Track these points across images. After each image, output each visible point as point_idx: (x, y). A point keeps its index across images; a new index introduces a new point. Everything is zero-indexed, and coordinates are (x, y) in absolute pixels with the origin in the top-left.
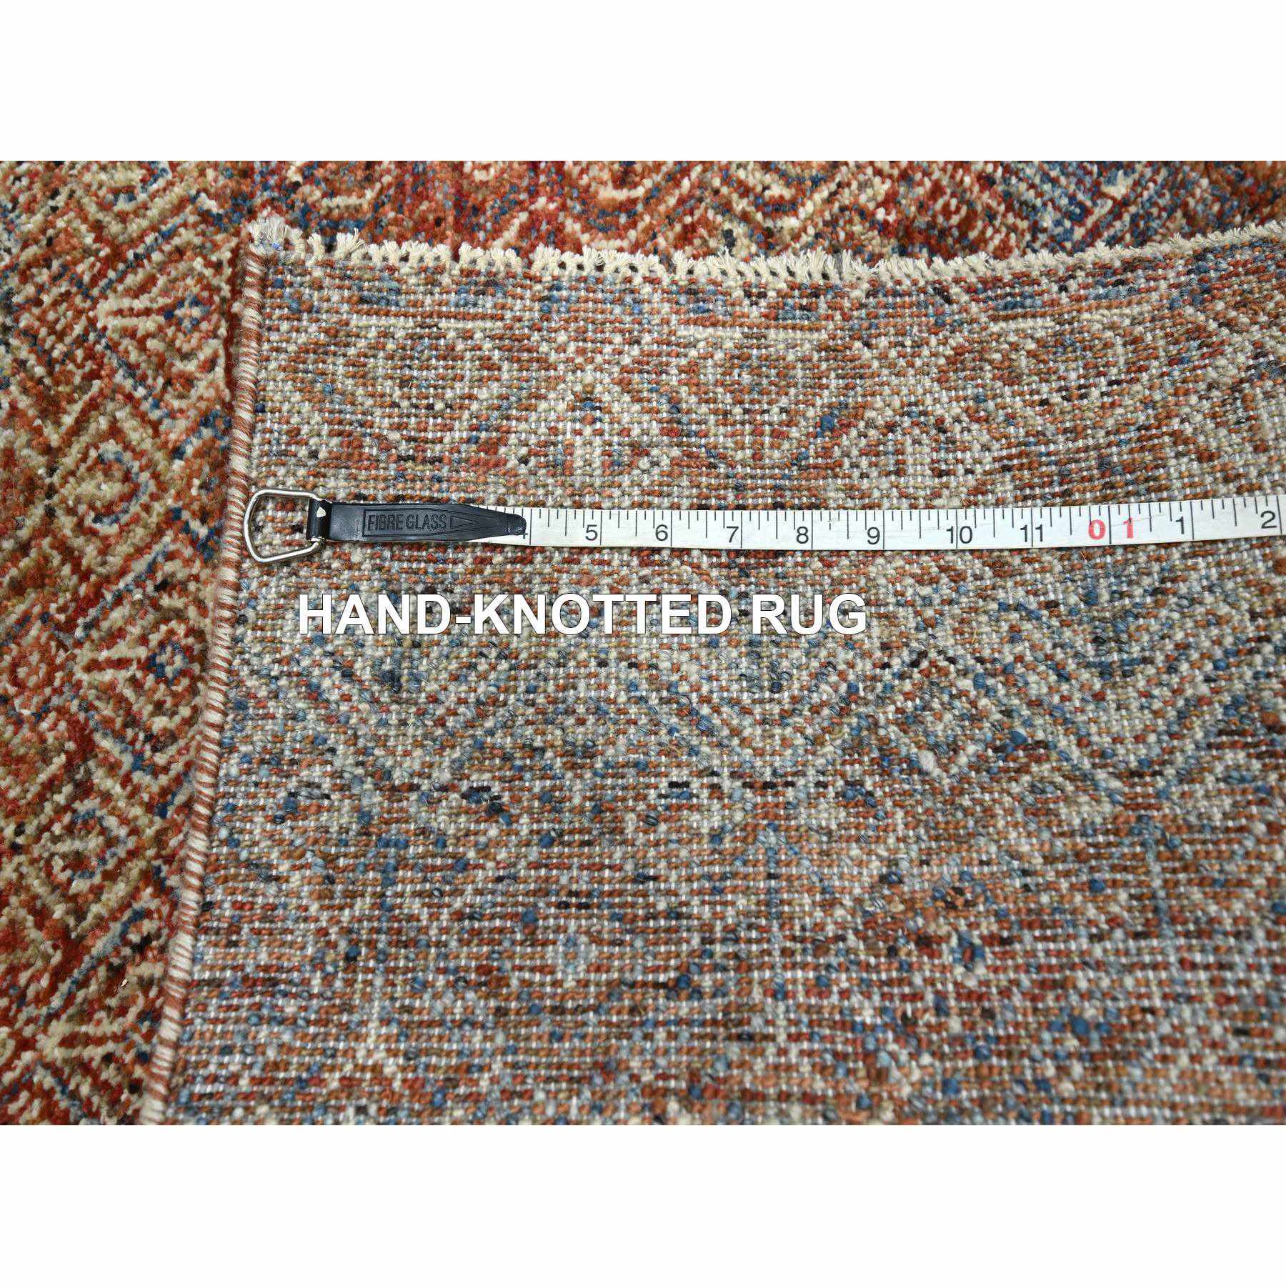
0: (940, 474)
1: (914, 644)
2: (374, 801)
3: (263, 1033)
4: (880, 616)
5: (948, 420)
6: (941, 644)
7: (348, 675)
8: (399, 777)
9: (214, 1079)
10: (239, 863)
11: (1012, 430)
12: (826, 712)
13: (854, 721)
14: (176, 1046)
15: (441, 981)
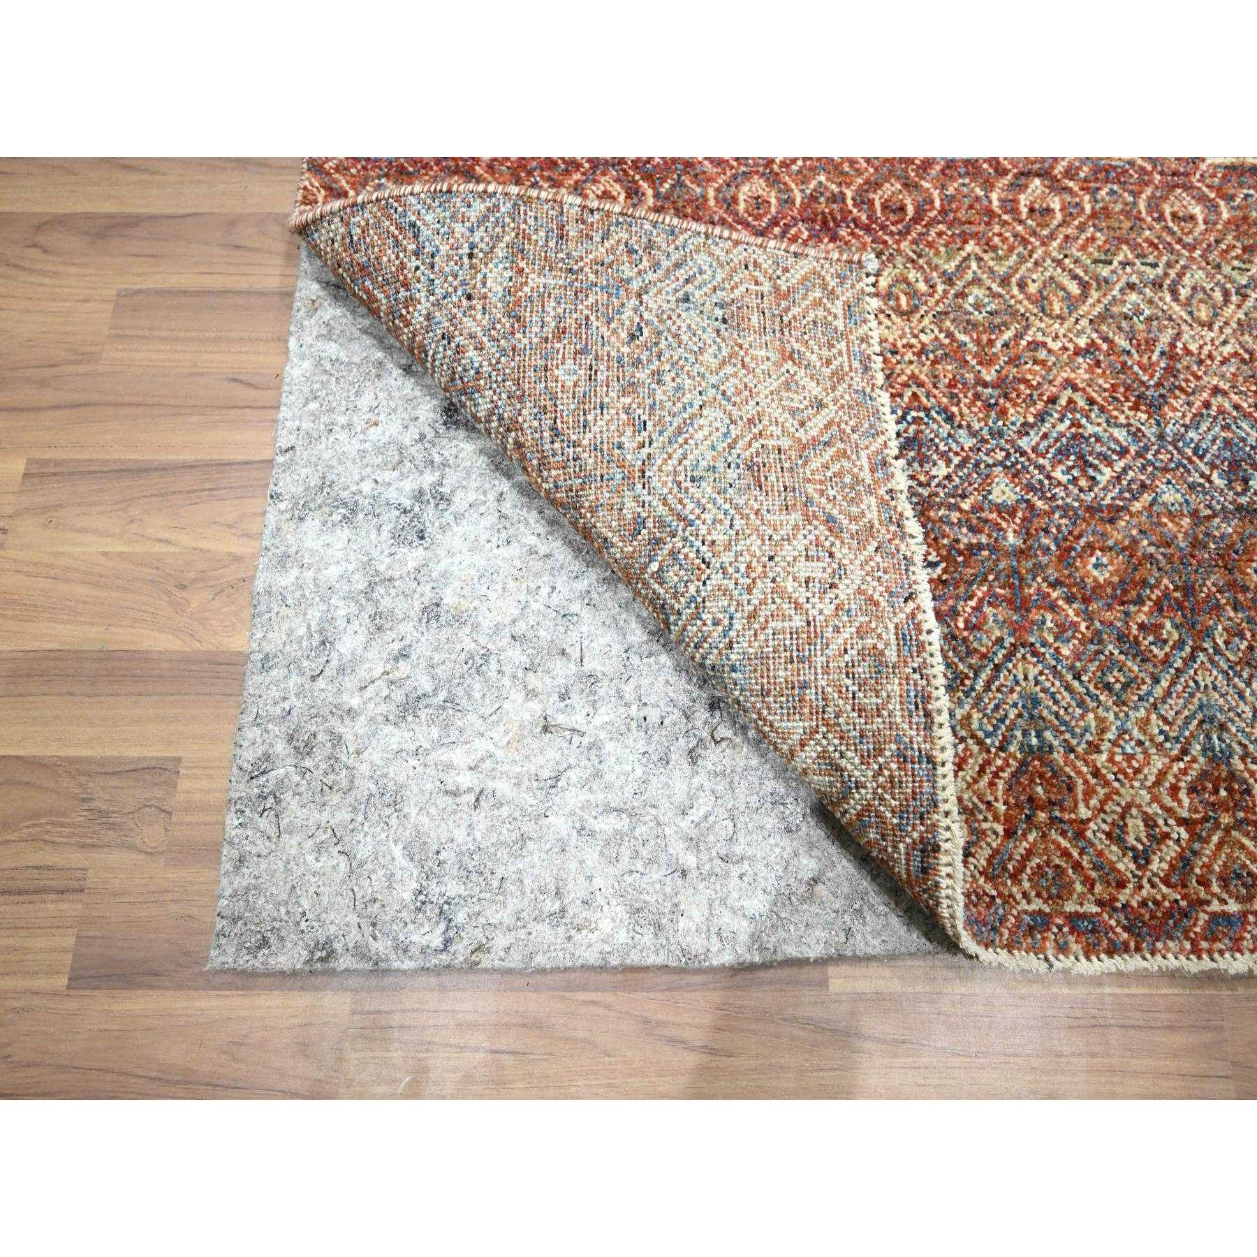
0: (807, 582)
1: (714, 560)
2: (635, 286)
3: (542, 234)
4: (730, 541)
5: (835, 591)
6: (713, 576)
7: (687, 281)
8: (645, 297)
9: (525, 214)
10: (609, 226)
11: (830, 629)
12: (680, 507)
13: (675, 523)
14: (538, 198)
15: (560, 310)
